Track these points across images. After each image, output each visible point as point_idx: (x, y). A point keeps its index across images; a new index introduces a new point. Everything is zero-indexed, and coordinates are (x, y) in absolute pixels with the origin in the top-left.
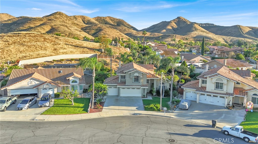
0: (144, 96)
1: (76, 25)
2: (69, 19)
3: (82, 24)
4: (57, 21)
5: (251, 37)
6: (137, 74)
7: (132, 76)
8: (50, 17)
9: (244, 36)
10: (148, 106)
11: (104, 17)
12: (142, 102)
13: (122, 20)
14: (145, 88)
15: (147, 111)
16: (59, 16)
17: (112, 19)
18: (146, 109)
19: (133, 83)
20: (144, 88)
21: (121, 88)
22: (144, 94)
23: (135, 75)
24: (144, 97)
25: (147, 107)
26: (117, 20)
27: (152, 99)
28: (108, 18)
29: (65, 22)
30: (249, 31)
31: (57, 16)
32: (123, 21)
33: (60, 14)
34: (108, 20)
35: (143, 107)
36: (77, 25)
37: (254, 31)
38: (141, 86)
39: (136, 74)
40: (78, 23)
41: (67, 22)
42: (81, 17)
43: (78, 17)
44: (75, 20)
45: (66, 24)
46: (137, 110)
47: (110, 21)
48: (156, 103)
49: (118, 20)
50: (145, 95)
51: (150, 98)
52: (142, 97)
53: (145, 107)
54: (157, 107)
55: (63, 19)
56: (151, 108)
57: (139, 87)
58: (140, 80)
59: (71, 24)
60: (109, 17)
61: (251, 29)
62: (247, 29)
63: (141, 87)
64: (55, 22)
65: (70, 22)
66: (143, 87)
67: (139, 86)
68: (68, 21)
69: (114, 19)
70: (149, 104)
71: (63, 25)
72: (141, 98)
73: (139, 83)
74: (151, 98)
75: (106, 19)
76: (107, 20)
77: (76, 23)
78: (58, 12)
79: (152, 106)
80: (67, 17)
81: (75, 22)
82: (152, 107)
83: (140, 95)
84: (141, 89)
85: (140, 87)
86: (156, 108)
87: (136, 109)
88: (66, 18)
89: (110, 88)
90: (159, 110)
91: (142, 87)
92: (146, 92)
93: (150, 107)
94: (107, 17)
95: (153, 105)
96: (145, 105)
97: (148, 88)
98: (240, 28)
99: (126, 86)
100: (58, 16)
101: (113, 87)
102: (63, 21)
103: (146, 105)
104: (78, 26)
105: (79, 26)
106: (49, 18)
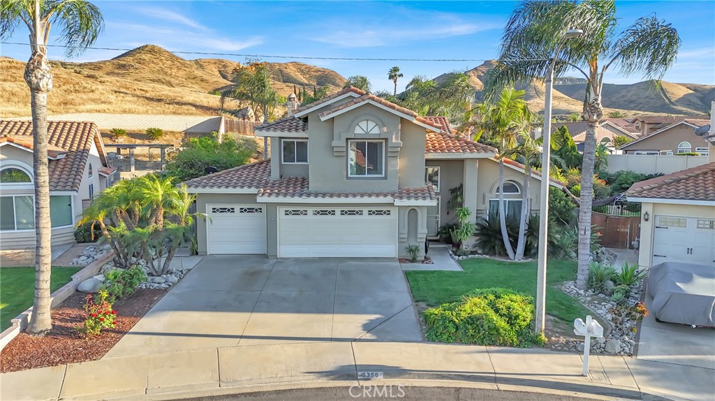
0: (410, 255)
1: (199, 82)
2: (179, 64)
3: (215, 80)
4: (142, 71)
5: (694, 111)
6: (371, 124)
7: (340, 138)
8: (123, 58)
9: (674, 109)
10: (450, 309)
11: (280, 65)
12: (402, 285)
13: (332, 71)
14: (420, 202)
15: (441, 342)
16: (149, 55)
17: (303, 68)
18: (434, 331)
19: (348, 178)
20: (413, 202)
21: (281, 212)
22: (413, 243)
23: (358, 131)
24: (414, 260)
25: (444, 318)
26: (317, 71)
27: (458, 268)
28: (291, 67)
29: (166, 73)
30: (685, 95)
31: (144, 56)
32: (333, 73)
33: (153, 50)
34: (292, 72)
35: (411, 315)
36: (202, 80)
37: (698, 94)
38: (393, 195)
39: (363, 124)
40: (205, 77)
41: (174, 74)
42: (215, 63)
43: (207, 64)
44: (197, 69)
45: (168, 78)
46: (368, 336)
47: (297, 73)
48: (499, 290)
49: (320, 71)
50: (417, 248)
51: (446, 263)
52: (401, 260)
53: (426, 319)
54: (511, 319)
55: (161, 64)
56: (472, 321)
57: (381, 200)
58: (391, 162)
59: (184, 80)
60: (295, 64)
61: (691, 89)
62: (680, 89)
63: (398, 202)
64: (137, 71)
65: (181, 73)
66: (406, 202)
67: (385, 195)
68: (174, 71)
69: (309, 68)
70: (453, 298)
71: (159, 81)
72: (398, 264)
73: (385, 178)
74: (453, 262)
75: (286, 68)
76: (289, 71)
77: (198, 75)
78: (146, 46)
79: (477, 312)
80: (175, 59)
81: (196, 72)
82: (478, 318)
83: (390, 249)
84: (394, 212)
85: (389, 199)
86: (502, 323)
87: (368, 327)
88: (169, 62)
89: (223, 210)
90: (527, 340)
91: (401, 198)
92: (423, 232)
93: (463, 315)
94: (289, 64)
95: (484, 303)
96: (423, 305)
97: (434, 203)
98: (662, 89)
99: (309, 195)
100: (147, 57)
101: (237, 208)
102: (162, 71)
103: (432, 306)
104: (203, 84)
105: (206, 84)
106: (121, 62)
